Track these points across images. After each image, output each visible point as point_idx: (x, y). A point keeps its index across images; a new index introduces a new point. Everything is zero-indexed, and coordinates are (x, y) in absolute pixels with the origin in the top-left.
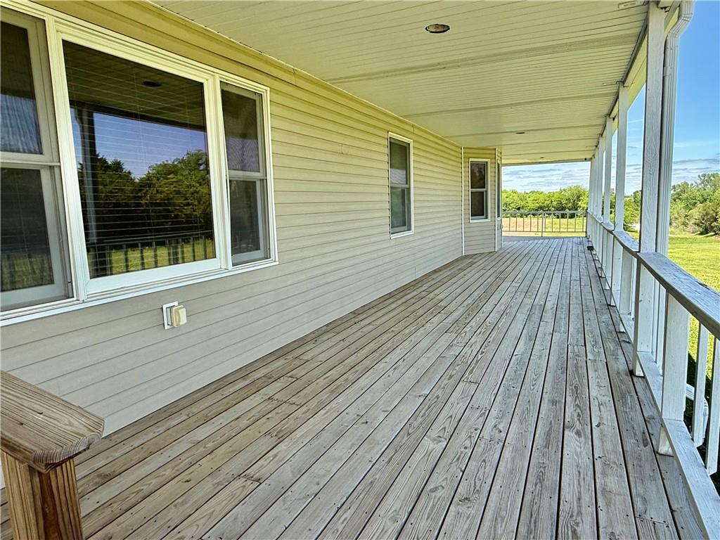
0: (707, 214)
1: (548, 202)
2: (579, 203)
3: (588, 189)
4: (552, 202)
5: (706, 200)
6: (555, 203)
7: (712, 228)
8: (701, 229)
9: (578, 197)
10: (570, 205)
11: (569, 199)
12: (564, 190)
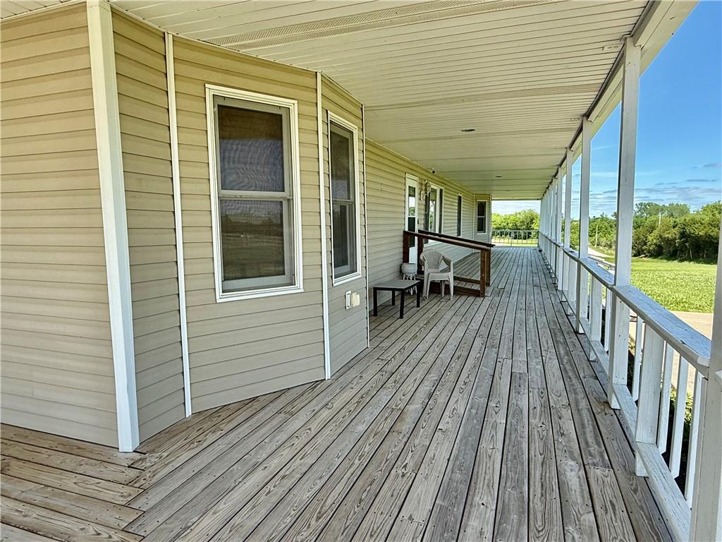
0: (639, 238)
1: (505, 224)
2: (533, 225)
3: (539, 213)
4: (508, 224)
5: (639, 227)
6: (510, 225)
7: (643, 250)
8: (634, 252)
9: (532, 220)
10: (524, 227)
11: (524, 222)
12: (519, 213)
